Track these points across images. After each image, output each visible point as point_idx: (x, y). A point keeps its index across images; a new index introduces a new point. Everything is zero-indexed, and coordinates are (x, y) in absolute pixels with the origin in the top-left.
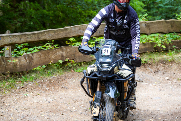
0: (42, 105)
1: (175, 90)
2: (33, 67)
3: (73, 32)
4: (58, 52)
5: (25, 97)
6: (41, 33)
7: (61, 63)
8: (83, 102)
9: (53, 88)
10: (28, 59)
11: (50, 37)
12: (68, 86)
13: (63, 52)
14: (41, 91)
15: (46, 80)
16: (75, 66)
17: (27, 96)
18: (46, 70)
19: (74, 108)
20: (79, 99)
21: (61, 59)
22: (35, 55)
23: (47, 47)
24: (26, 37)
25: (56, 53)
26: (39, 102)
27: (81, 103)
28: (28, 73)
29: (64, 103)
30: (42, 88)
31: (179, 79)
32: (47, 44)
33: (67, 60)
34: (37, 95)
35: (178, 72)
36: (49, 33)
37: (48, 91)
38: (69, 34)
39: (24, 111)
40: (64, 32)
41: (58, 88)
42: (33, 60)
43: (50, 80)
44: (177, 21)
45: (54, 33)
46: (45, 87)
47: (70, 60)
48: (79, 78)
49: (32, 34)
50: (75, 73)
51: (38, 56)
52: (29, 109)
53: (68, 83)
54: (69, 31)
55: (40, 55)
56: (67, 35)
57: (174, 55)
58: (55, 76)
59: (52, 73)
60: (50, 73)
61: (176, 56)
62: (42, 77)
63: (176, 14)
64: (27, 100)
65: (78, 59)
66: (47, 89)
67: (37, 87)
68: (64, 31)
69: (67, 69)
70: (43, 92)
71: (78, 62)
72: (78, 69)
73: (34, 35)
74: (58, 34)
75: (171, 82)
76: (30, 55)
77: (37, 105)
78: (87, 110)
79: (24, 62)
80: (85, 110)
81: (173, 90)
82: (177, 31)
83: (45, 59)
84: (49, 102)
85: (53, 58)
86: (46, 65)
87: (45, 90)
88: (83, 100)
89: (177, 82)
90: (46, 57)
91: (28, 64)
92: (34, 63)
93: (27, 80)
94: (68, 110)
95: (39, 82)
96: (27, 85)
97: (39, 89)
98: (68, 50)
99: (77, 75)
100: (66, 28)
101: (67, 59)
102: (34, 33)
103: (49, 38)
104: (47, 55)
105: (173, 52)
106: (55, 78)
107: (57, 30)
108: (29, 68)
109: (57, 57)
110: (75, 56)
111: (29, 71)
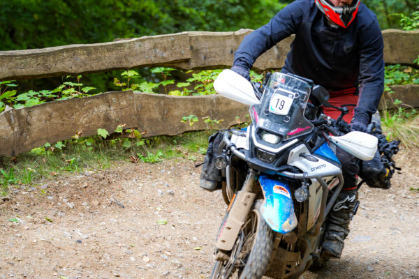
0: (59, 249)
1: (406, 217)
2: (29, 145)
3: (136, 55)
4: (96, 106)
5: (12, 226)
6: (54, 53)
7: (105, 137)
8: (167, 244)
9: (85, 204)
10: (17, 124)
11: (76, 65)
12: (124, 198)
13: (109, 106)
14: (54, 212)
15: (67, 183)
16: (141, 147)
17: (19, 225)
18: (63, 155)
19: (146, 259)
20: (158, 235)
21: (104, 127)
22: (36, 112)
23: (66, 92)
24: (12, 64)
25: (90, 108)
26: (52, 242)
27: (164, 247)
28: (15, 162)
29: (120, 245)
30: (55, 204)
31: (412, 189)
32: (67, 83)
33: (119, 129)
34: (44, 223)
35: (410, 171)
36: (74, 54)
37: (73, 212)
38: (127, 60)
39: (12, 264)
40: (114, 53)
41: (99, 204)
42: (29, 127)
43: (76, 182)
44: (405, 34)
45: (86, 56)
46: (65, 200)
47: (127, 131)
48: (151, 179)
49: (29, 55)
50: (142, 165)
51: (44, 117)
52: (26, 260)
53: (124, 192)
54: (126, 50)
55: (48, 112)
56: (121, 62)
57: (399, 125)
58: (88, 172)
59: (80, 164)
60: (75, 162)
61: (403, 126)
62: (56, 174)
63: (402, 15)
64: (19, 235)
65: (148, 126)
66: (71, 205)
67: (42, 199)
68: (113, 50)
69: (120, 156)
70: (59, 213)
71: (146, 136)
72: (149, 155)
73: (33, 58)
74: (99, 59)
75: (394, 196)
76: (24, 113)
77: (48, 250)
78: (181, 266)
79: (6, 131)
80: (175, 265)
81: (401, 217)
82: (405, 61)
83: (63, 124)
84: (80, 242)
85: (84, 122)
86: (63, 142)
87: (64, 209)
88: (169, 238)
89: (409, 196)
90: (65, 118)
91: (18, 136)
92: (33, 135)
93: (16, 180)
94: (130, 263)
95: (48, 187)
96: (17, 194)
97: (50, 206)
98: (124, 103)
99: (148, 172)
100: (118, 42)
101: (119, 126)
102: (34, 54)
103: (74, 69)
104: (67, 114)
105: (394, 118)
106: (90, 178)
107: (95, 48)
108: (20, 149)
109: (94, 120)
110: (139, 119)
111: (18, 157)
